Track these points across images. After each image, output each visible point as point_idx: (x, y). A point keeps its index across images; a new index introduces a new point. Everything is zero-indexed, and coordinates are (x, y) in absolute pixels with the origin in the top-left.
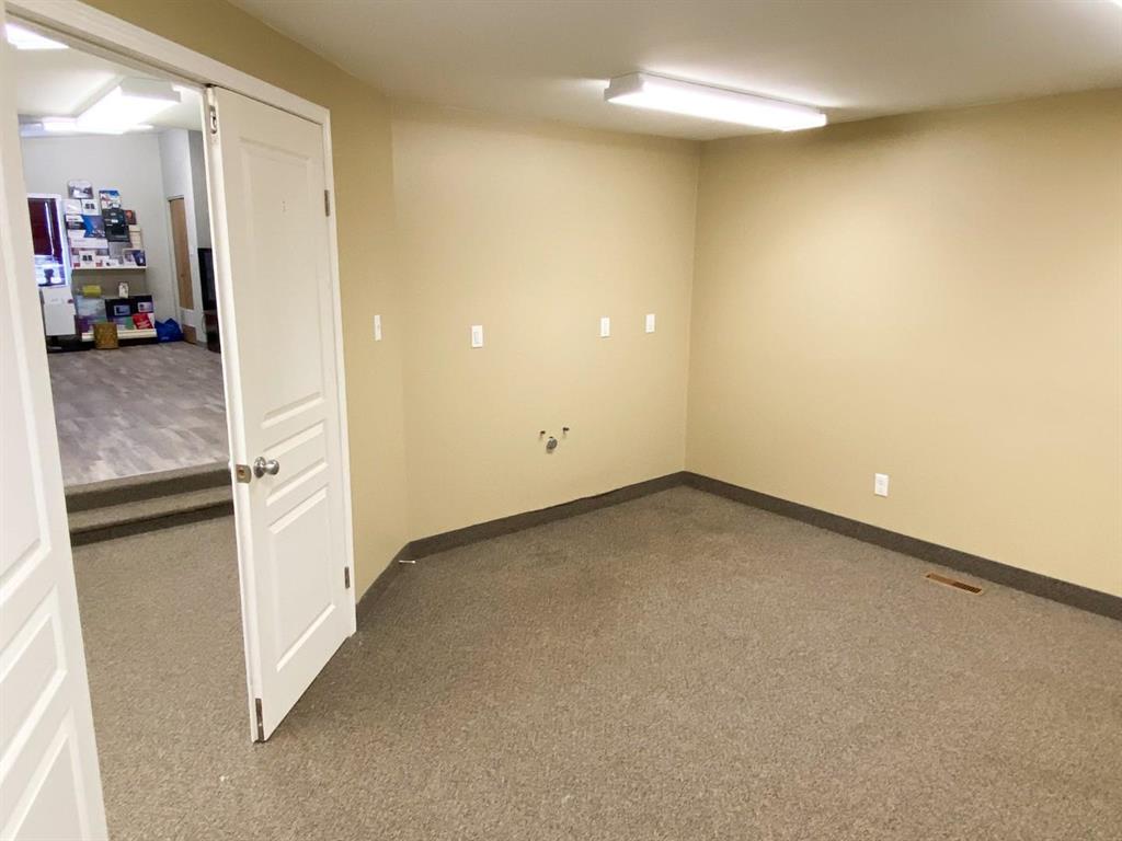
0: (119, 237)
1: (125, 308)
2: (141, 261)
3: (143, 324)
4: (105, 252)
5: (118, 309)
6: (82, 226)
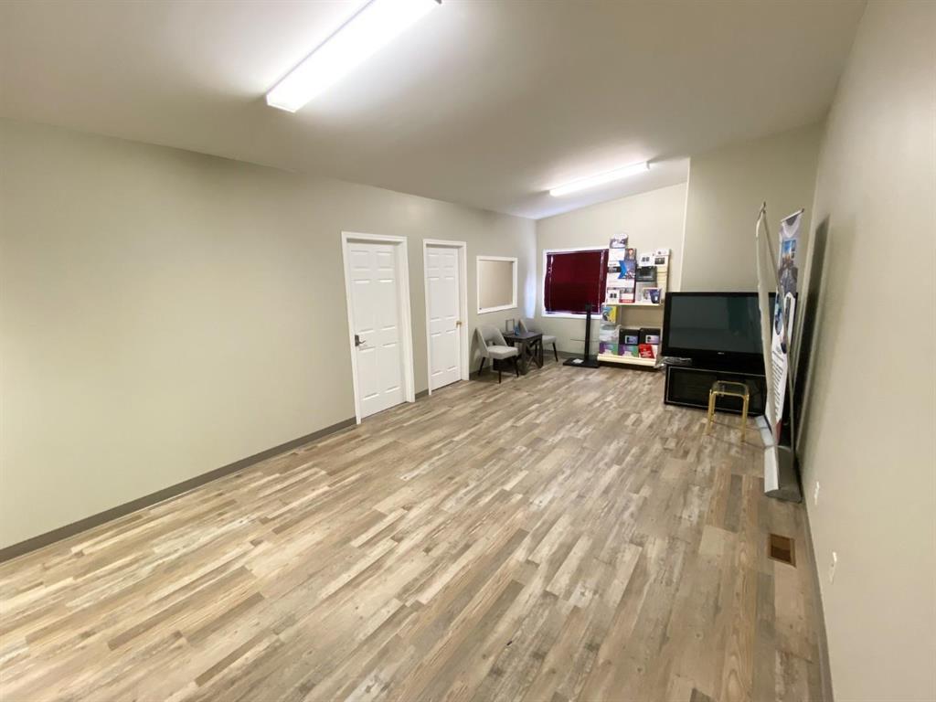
1: (633, 339)
2: (656, 299)
3: (646, 353)
5: (628, 338)
6: (619, 270)
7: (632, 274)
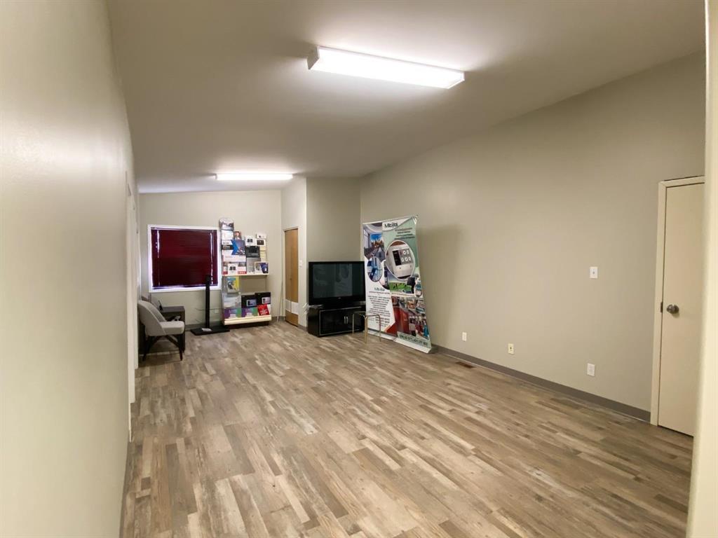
0: (253, 254)
1: (253, 302)
2: (266, 270)
3: (264, 311)
4: (243, 264)
5: (249, 302)
6: (231, 247)
7: (243, 252)
